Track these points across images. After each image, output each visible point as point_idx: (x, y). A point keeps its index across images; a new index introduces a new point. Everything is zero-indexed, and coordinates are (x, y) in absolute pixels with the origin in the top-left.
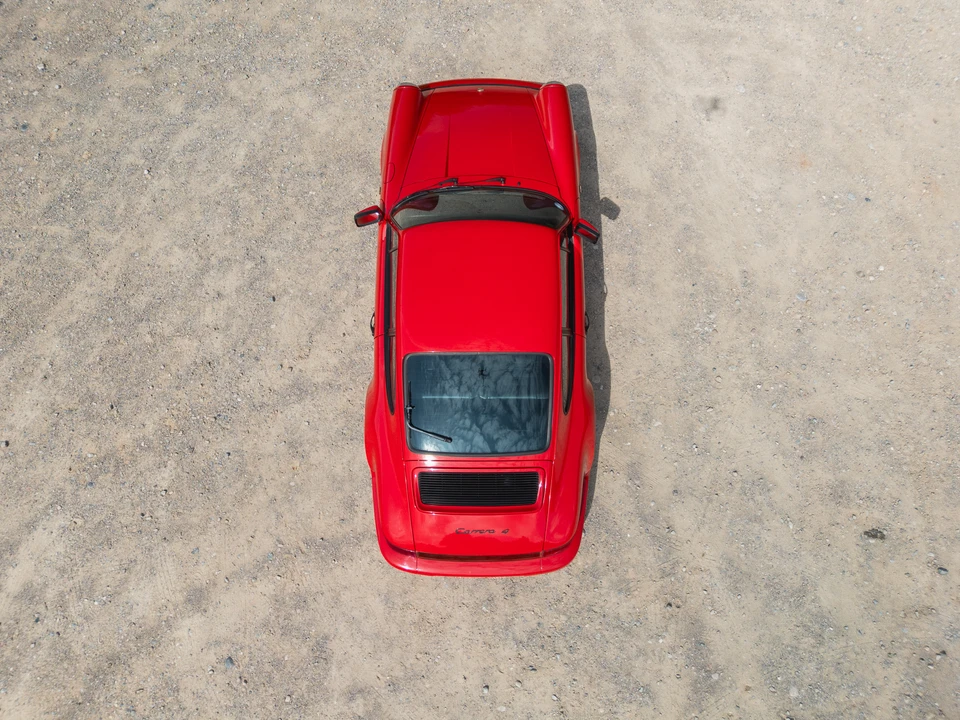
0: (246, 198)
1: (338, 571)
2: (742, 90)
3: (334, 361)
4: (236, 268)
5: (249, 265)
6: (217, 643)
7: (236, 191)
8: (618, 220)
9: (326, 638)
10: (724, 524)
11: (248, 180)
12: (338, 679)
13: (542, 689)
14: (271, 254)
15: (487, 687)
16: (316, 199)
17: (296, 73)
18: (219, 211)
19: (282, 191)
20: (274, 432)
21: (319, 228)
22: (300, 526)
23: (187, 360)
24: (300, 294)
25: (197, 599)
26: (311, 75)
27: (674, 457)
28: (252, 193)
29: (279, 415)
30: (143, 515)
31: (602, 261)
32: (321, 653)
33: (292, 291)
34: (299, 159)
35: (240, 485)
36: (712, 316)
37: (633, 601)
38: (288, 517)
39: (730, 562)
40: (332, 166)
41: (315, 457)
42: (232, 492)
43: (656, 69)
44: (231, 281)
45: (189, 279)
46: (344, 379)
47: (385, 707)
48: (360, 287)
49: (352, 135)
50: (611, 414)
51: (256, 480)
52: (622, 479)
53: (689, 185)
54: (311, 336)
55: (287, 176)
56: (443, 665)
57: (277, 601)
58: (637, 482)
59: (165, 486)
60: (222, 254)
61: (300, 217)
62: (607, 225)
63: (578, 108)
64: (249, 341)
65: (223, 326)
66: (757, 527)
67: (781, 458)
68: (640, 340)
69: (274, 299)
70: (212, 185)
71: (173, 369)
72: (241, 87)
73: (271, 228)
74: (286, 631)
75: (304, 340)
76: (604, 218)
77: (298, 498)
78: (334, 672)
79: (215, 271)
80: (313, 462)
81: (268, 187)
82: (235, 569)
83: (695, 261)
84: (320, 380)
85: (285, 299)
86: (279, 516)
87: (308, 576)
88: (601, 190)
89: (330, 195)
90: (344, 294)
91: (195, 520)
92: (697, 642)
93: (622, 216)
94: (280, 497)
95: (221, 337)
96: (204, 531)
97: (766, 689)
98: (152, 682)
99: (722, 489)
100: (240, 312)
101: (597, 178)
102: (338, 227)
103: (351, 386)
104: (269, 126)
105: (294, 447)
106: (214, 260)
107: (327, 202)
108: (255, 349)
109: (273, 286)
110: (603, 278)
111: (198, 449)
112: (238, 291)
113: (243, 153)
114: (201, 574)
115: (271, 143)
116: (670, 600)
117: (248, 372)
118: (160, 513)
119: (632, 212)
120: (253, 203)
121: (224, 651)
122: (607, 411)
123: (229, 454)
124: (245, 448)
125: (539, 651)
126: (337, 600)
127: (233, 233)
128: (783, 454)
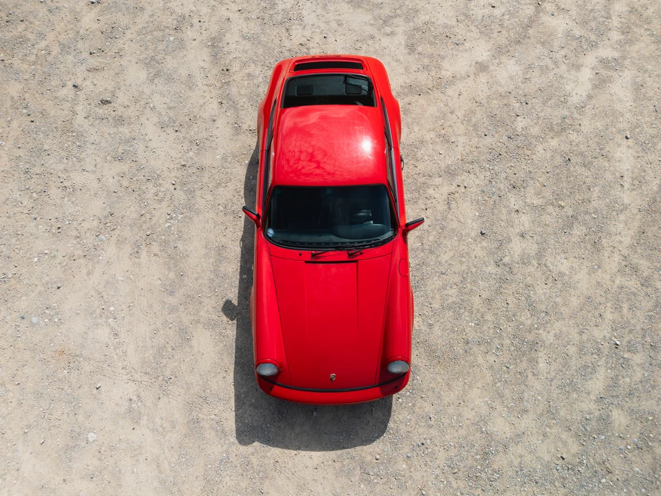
0: (526, 318)
1: (408, 81)
2: (91, 436)
3: (430, 191)
4: (516, 258)
5: (506, 260)
6: (466, 50)
7: (536, 326)
8: (224, 300)
9: (409, 54)
10: (190, 105)
11: (530, 337)
12: (401, 39)
13: (297, 37)
14: (491, 269)
15: (325, 37)
16: (467, 318)
17: (516, 462)
18: (544, 307)
19: (497, 327)
20: (460, 148)
21: (460, 292)
22: (434, 101)
23: (530, 191)
24: (464, 238)
25: (482, 67)
26: (500, 461)
27: (211, 139)
28: (522, 323)
29: (459, 157)
30: (527, 103)
31: (241, 266)
32: (411, 48)
33: (470, 240)
34: (491, 359)
35: (474, 120)
36: (169, 224)
37: (247, 71)
38: (442, 105)
39: (190, 88)
40: (461, 351)
41: (432, 135)
42: (478, 116)
43: (166, 464)
44: (517, 247)
45: (549, 248)
46: (422, 180)
47: (375, 30)
48: (420, 244)
49: (448, 385)
50: (247, 162)
51: (465, 122)
52: (245, 127)
53: (162, 332)
54: (450, 208)
55: (497, 341)
56: (348, 46)
57: (439, 68)
58: (236, 125)
59: (518, 118)
60: (531, 269)
61: (477, 301)
62: (233, 295)
63: (246, 416)
64: (492, 203)
65: (513, 214)
66: (171, 105)
67: (147, 139)
68: (221, 208)
69: (482, 234)
70: (558, 332)
71: (538, 184)
72: (565, 444)
73: (498, 292)
74: (431, 56)
75: (453, 205)
76: (235, 302)
77: (438, 114)
78: (403, 42)
79: (531, 255)
80: (432, 132)
81: (510, 329)
82: (466, 81)
83: (172, 266)
84: (437, 180)
85: (473, 234)
86: (446, 105)
87: (423, 78)
88: (235, 328)
89: (456, 322)
90: (431, 238)
91: (495, 102)
92: (215, 57)
93: (221, 304)
94: (449, 115)
95: (512, 206)
96: (488, 97)
97: (186, 39)
98: (495, 35)
99: (187, 122)
100: (503, 224)
101: (237, 340)
102: (445, 292)
103: (416, 176)
104: (526, 395)
105: (446, 139)
106: (535, 262)
107: (458, 317)
108: (486, 198)
109: (484, 244)
110: (242, 252)
111: (505, 138)
112: (510, 240)
113: (541, 365)
114: (483, 78)
115: (519, 376)
116: (227, 73)
117: (487, 182)
118: (517, 105)
119: (211, 308)
120: (519, 314)
121: (461, 48)
122: (249, 163)
123: (486, 135)
124: (477, 139)
125: (298, 51)
126: (407, 69)
127: (528, 286)
128: (145, 140)
